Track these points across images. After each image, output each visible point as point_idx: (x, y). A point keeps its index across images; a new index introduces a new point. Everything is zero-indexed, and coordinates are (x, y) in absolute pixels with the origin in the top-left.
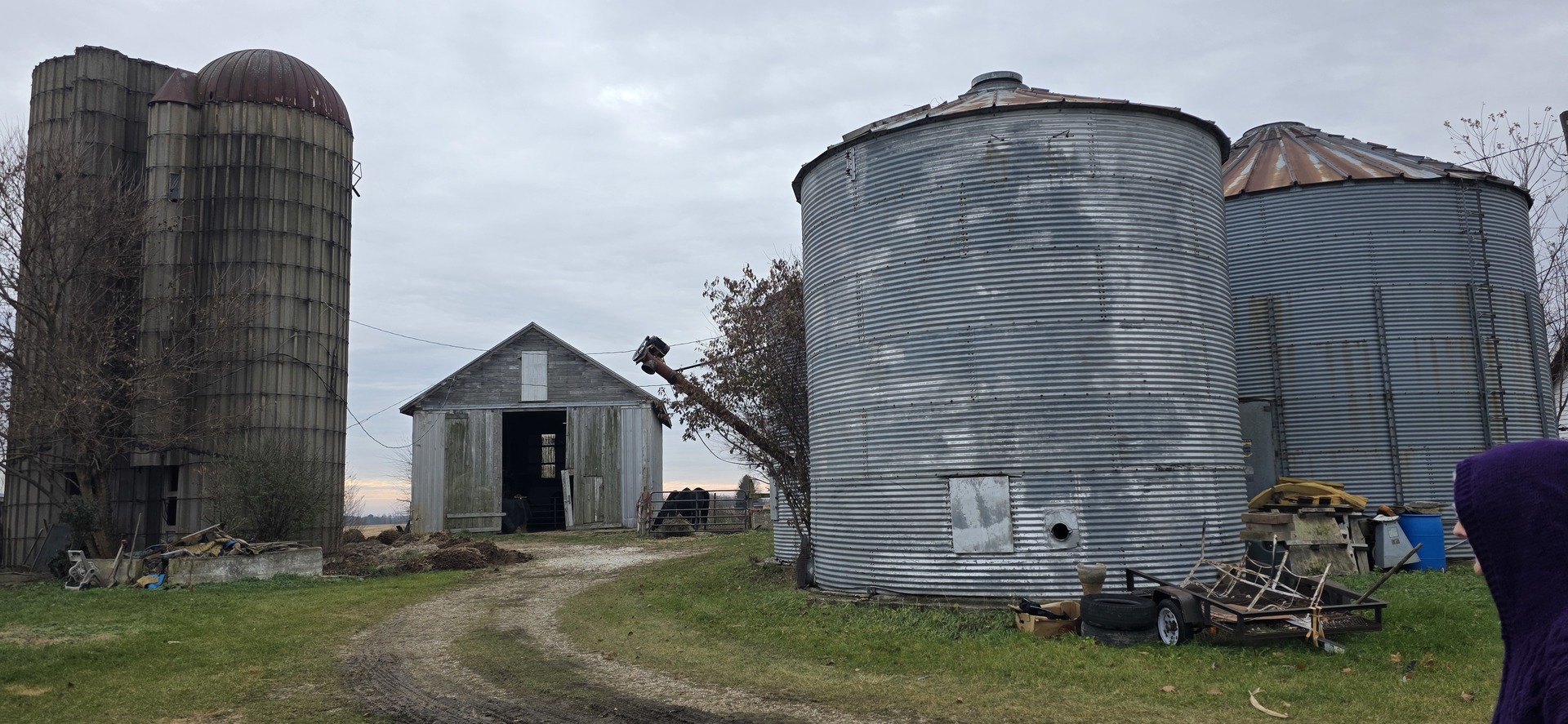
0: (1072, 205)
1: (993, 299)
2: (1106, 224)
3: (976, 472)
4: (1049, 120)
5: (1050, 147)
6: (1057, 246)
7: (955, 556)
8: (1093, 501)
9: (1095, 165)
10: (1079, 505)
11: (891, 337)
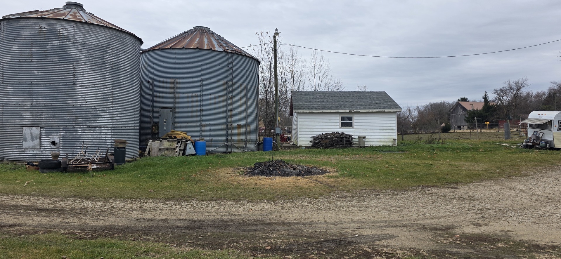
0: (66, 50)
1: (39, 75)
2: (77, 56)
3: (31, 126)
4: (60, 23)
5: (60, 32)
6: (60, 61)
7: (24, 149)
8: (65, 135)
9: (75, 39)
10: (61, 136)
11: (10, 83)
